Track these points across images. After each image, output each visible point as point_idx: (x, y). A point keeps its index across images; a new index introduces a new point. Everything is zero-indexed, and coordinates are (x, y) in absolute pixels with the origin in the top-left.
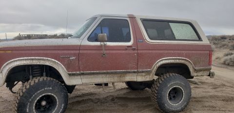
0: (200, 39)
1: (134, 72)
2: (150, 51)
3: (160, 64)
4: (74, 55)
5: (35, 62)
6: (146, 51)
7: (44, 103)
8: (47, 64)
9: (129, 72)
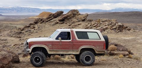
1: (72, 51)
2: (78, 43)
3: (82, 48)
4: (51, 44)
5: (39, 46)
6: (77, 43)
7: (38, 59)
8: (43, 47)
9: (70, 51)
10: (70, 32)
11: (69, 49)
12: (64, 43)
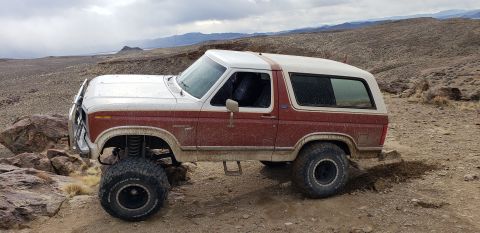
0: (373, 106)
1: (270, 150)
4: (192, 124)
5: (140, 133)
6: (291, 123)
7: (134, 192)
10: (270, 73)
11: (260, 144)
12: (245, 121)
